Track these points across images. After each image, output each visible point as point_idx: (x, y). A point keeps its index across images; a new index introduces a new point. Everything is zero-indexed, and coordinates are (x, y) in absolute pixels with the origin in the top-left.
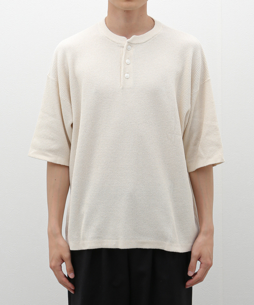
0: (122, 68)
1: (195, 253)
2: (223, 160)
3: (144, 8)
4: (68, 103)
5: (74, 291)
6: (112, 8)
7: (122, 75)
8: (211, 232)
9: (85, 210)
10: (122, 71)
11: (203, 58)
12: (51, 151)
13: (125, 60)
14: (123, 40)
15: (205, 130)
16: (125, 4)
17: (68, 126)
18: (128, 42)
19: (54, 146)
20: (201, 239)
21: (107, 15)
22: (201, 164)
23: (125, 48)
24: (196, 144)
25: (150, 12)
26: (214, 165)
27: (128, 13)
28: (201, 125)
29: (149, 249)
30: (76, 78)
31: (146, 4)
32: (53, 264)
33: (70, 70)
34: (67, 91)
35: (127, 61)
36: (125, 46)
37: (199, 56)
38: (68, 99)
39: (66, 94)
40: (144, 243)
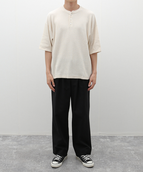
1: (91, 80)
3: (76, 2)
5: (55, 91)
6: (66, 2)
8: (96, 73)
9: (57, 66)
10: (69, 22)
11: (95, 18)
12: (46, 47)
14: (69, 12)
15: (95, 41)
16: (70, 0)
17: (51, 40)
19: (47, 46)
20: (93, 75)
21: (64, 4)
22: (94, 52)
24: (92, 46)
25: (78, 3)
26: (97, 52)
27: (71, 3)
28: (94, 39)
30: (54, 24)
32: (48, 82)
34: (51, 28)
35: (71, 19)
36: (70, 14)
37: (94, 18)
38: (51, 31)
39: (51, 29)
40: (75, 77)
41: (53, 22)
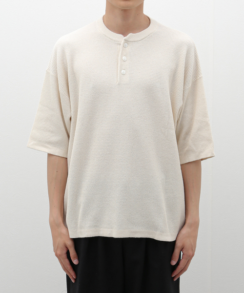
0: (119, 65)
2: (213, 154)
3: (141, 7)
4: (67, 97)
6: (110, 7)
7: (119, 71)
9: (82, 200)
10: (119, 68)
11: (196, 56)
12: (50, 143)
13: (122, 57)
14: (120, 38)
15: (196, 126)
16: (123, 3)
17: (67, 119)
18: (125, 40)
19: (55, 138)
21: (105, 14)
22: (192, 158)
23: (121, 46)
24: (185, 139)
26: (202, 160)
27: (125, 11)
28: (192, 119)
29: (140, 238)
30: (74, 74)
31: (143, 4)
33: (68, 65)
34: (65, 85)
35: (124, 58)
36: (122, 43)
37: (192, 54)
38: (67, 94)
39: (65, 88)
40: (136, 232)
41: (69, 68)
